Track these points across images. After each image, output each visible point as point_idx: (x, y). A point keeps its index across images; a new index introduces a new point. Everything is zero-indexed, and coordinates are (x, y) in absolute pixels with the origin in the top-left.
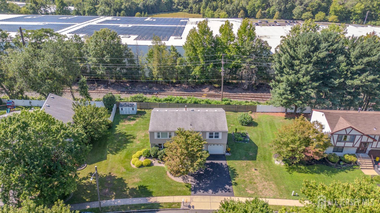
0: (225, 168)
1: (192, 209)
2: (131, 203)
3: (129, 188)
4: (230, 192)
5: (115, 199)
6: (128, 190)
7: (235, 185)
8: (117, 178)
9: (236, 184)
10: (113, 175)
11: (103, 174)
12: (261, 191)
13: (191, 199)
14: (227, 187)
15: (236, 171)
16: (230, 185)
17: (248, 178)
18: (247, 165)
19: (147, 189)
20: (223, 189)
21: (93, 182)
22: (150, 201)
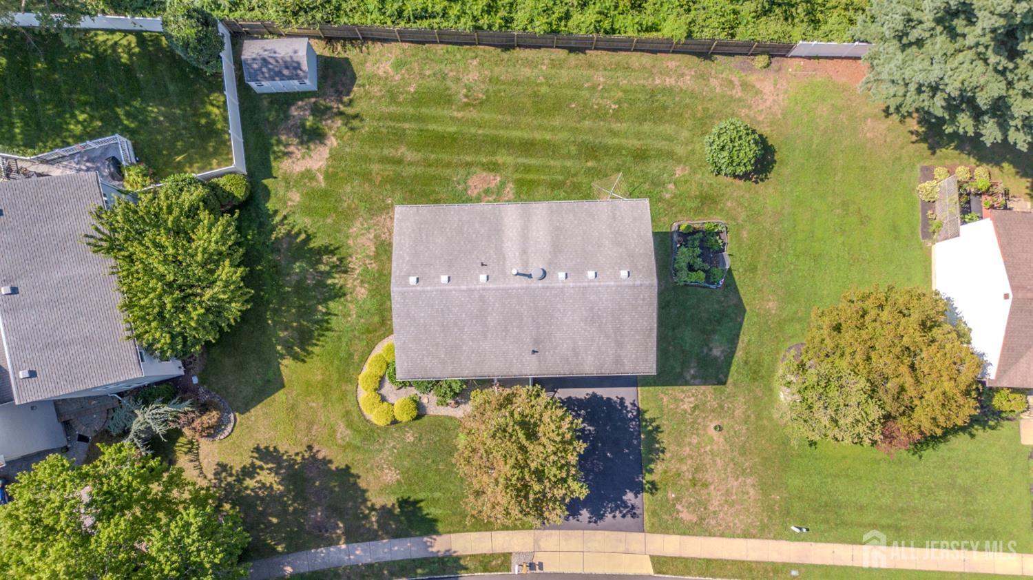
0: (631, 420)
1: (538, 571)
2: (388, 558)
3: (373, 508)
4: (634, 516)
5: (347, 542)
6: (373, 513)
7: (652, 493)
8: (333, 467)
9: (654, 487)
10: (320, 456)
11: (292, 453)
12: (715, 513)
13: (536, 541)
14: (629, 497)
15: (660, 436)
16: (638, 489)
17: (689, 462)
18: (696, 407)
19: (420, 508)
20: (617, 507)
21: (275, 486)
22: (434, 550)
